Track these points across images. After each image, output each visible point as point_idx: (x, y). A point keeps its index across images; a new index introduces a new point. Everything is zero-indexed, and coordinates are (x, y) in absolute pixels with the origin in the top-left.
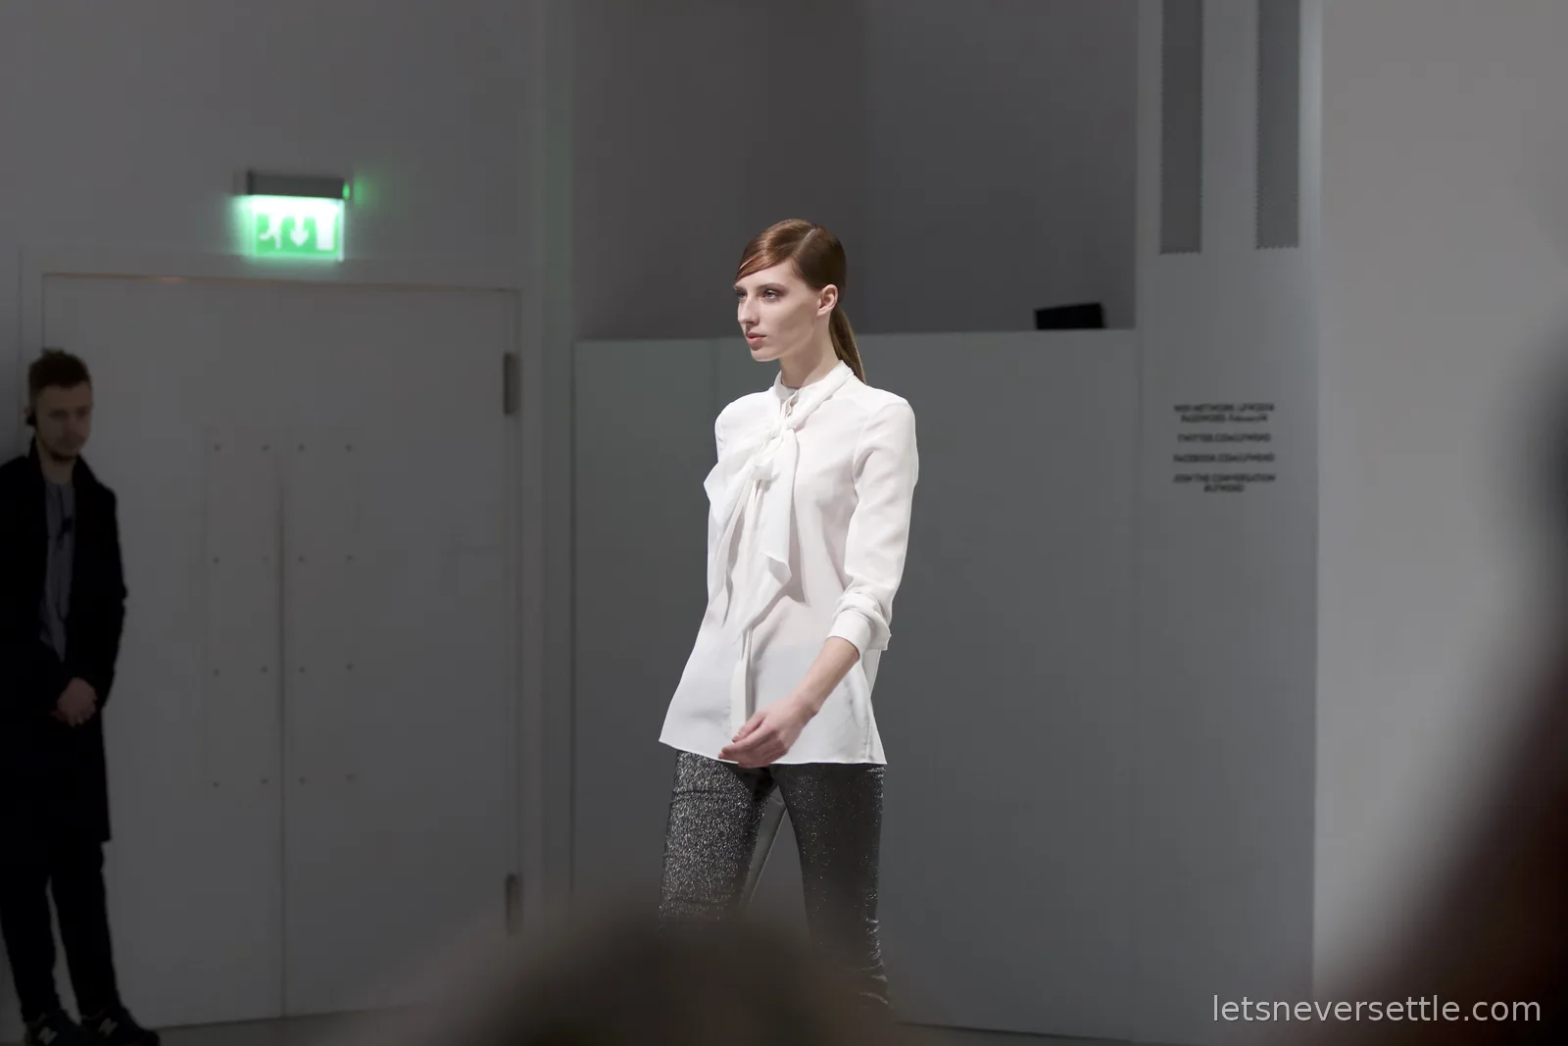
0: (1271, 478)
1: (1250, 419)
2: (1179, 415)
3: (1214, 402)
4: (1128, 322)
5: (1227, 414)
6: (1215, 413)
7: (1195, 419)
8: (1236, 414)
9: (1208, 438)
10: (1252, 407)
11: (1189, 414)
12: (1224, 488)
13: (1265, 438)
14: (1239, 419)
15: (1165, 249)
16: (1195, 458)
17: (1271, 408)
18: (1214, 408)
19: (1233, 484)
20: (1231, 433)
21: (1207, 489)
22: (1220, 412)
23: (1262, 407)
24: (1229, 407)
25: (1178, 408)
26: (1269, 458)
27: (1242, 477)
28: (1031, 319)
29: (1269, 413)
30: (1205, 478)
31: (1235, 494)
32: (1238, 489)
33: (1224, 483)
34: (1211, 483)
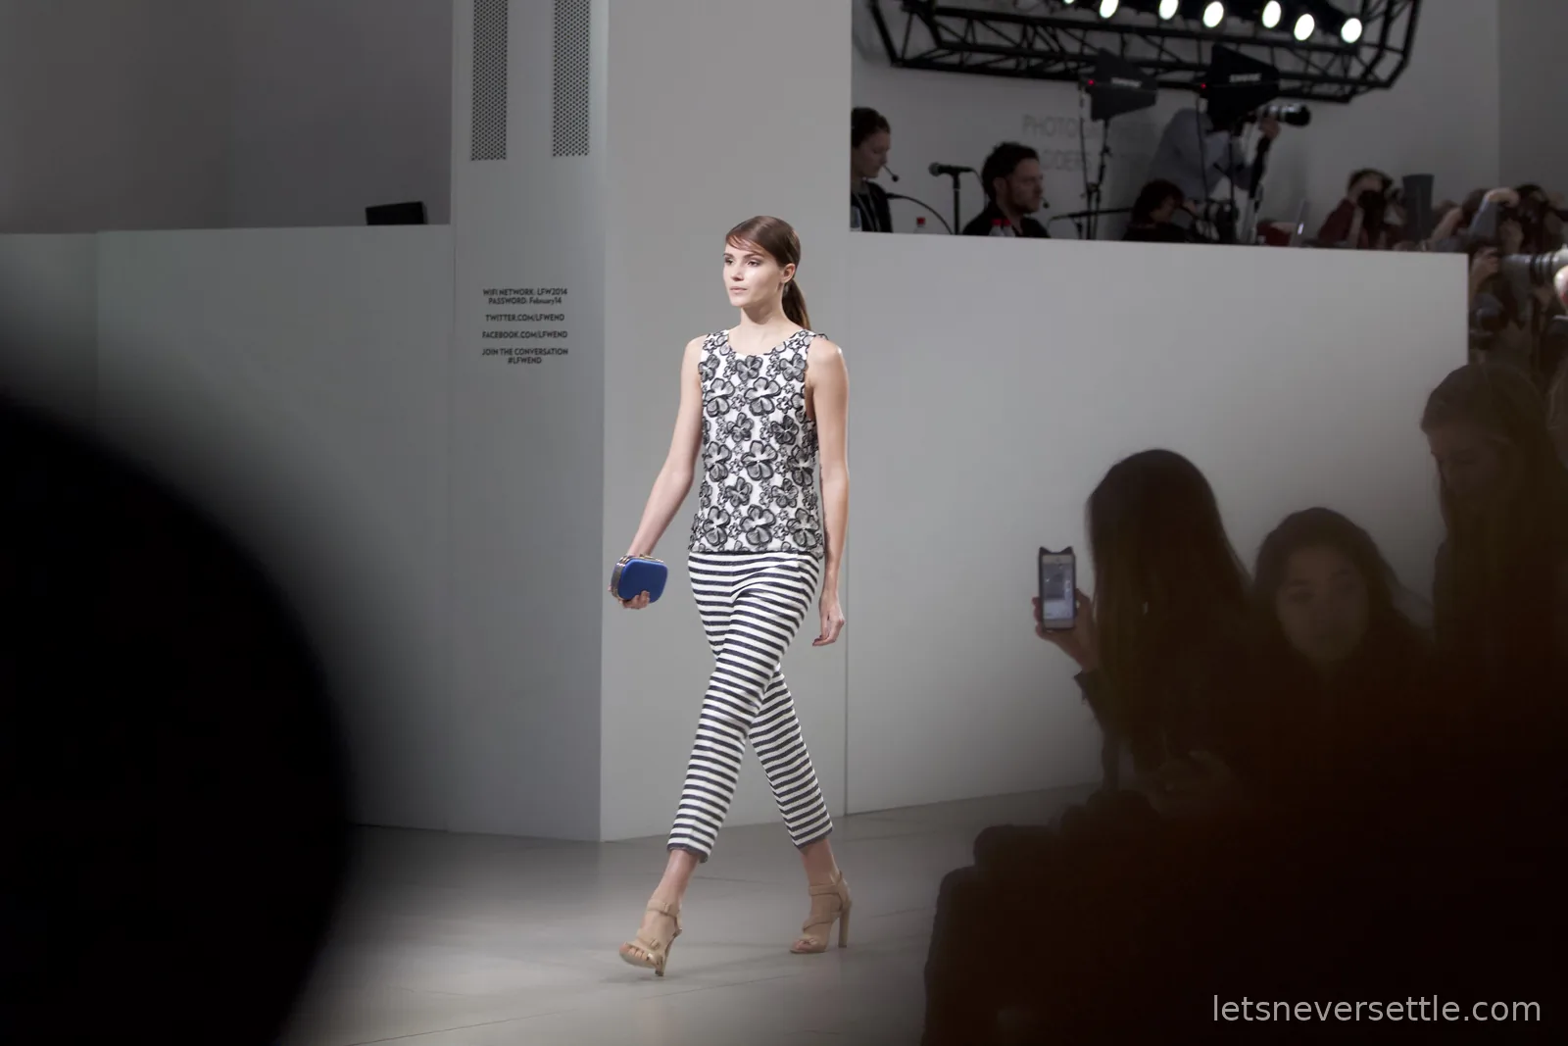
0: (565, 352)
1: (548, 302)
2: (487, 297)
3: (516, 288)
4: (445, 219)
5: (528, 297)
6: (517, 296)
7: (500, 302)
8: (535, 297)
9: (511, 318)
10: (548, 291)
11: (495, 297)
12: (524, 360)
13: (560, 317)
14: (537, 302)
15: (476, 156)
16: (501, 335)
17: (565, 292)
18: (516, 292)
19: (533, 357)
20: (530, 313)
21: (510, 360)
22: (522, 295)
23: (556, 291)
24: (529, 292)
25: (486, 292)
26: (563, 334)
27: (541, 351)
28: (363, 216)
29: (563, 297)
30: (509, 352)
31: (534, 365)
32: (537, 361)
33: (526, 356)
34: (514, 356)
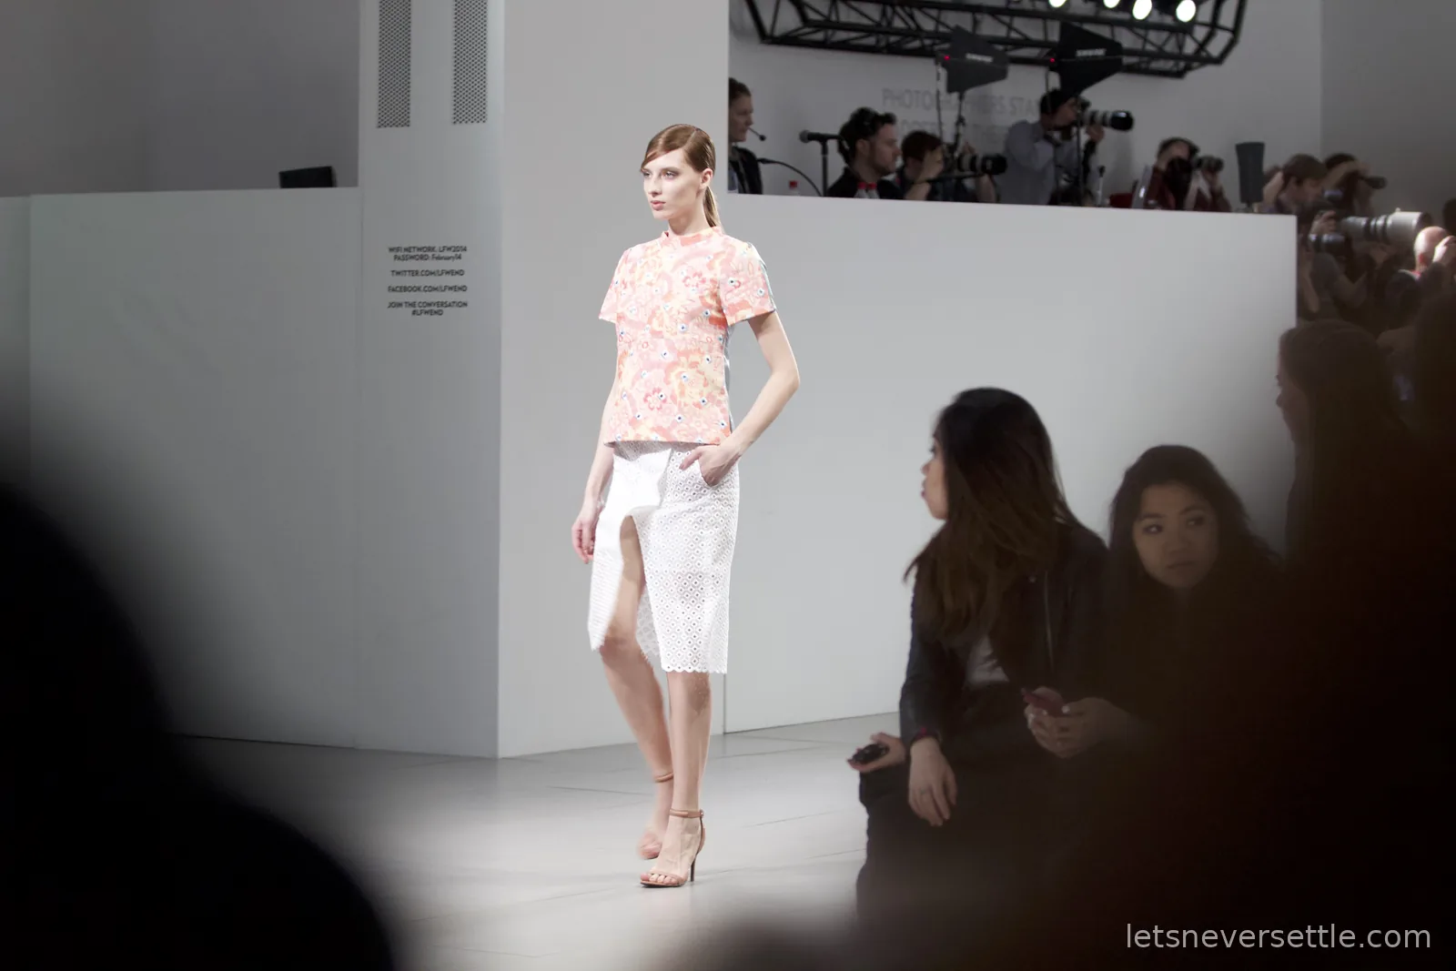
0: (465, 304)
1: (448, 258)
2: (393, 254)
3: (420, 245)
4: (353, 182)
5: (430, 254)
6: (420, 253)
7: (404, 258)
8: (437, 254)
9: (415, 273)
10: (449, 249)
11: (399, 254)
12: (426, 312)
13: (460, 273)
14: (439, 258)
15: (382, 124)
16: (405, 289)
17: (465, 249)
18: (419, 249)
19: (435, 309)
20: (432, 269)
21: (414, 313)
22: (424, 252)
23: (456, 249)
24: (431, 249)
25: (391, 250)
26: (463, 289)
27: (442, 304)
28: (277, 180)
29: (463, 254)
30: (413, 305)
31: (436, 317)
32: (439, 313)
33: (427, 309)
34: (418, 308)
